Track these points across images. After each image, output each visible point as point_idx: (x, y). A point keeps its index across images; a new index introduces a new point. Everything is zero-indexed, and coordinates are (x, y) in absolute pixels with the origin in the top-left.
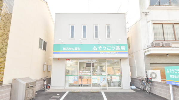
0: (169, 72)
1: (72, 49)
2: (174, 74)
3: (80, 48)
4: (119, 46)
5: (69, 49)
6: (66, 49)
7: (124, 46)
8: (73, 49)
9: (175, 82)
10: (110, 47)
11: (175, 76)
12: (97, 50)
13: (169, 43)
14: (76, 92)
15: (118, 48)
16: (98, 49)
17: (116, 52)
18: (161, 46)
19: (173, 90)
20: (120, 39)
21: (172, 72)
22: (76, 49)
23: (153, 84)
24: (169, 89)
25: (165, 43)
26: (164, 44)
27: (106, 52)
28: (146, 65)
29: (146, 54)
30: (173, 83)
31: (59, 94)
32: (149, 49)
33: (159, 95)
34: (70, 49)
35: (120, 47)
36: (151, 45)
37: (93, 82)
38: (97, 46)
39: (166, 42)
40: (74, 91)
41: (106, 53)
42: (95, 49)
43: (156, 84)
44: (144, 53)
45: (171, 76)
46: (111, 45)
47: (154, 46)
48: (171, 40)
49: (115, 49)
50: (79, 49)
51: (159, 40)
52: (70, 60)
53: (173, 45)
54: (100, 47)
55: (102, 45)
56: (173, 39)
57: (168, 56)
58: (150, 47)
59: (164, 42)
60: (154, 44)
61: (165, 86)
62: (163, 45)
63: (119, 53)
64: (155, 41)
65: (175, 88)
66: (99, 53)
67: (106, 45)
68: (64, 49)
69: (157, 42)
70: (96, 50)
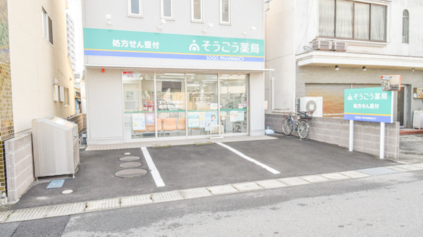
0: (354, 98)
1: (136, 45)
2: (363, 102)
3: (158, 43)
4: (247, 44)
5: (129, 44)
6: (121, 43)
7: (258, 45)
8: (139, 44)
9: (362, 116)
10: (229, 45)
11: (363, 106)
12: (198, 50)
13: (344, 44)
14: (164, 148)
15: (245, 48)
16: (202, 48)
17: (241, 56)
18: (330, 48)
19: (355, 130)
20: (254, 28)
21: (358, 98)
22: (148, 44)
23: (313, 122)
24: (348, 128)
25: (338, 43)
26: (336, 44)
27: (219, 57)
28: (297, 87)
29: (301, 63)
30: (356, 118)
31: (129, 153)
32: (310, 54)
33: (324, 141)
34: (133, 44)
35: (250, 47)
36: (311, 46)
37: (190, 126)
38: (200, 40)
39: (339, 41)
40: (158, 146)
41: (219, 59)
42: (194, 47)
43: (319, 122)
44: (297, 63)
45: (355, 106)
46: (231, 40)
47: (319, 47)
48: (347, 36)
49: (239, 50)
50: (156, 45)
51: (326, 35)
52: (134, 75)
53: (349, 48)
54: (207, 44)
55: (212, 39)
56: (349, 34)
57: (337, 69)
58: (309, 49)
59: (336, 41)
60: (319, 43)
61: (340, 124)
62: (333, 47)
63: (246, 59)
64: (320, 37)
65: (357, 125)
66: (204, 58)
67: (220, 40)
68: (116, 43)
69: (324, 39)
70: (196, 52)
